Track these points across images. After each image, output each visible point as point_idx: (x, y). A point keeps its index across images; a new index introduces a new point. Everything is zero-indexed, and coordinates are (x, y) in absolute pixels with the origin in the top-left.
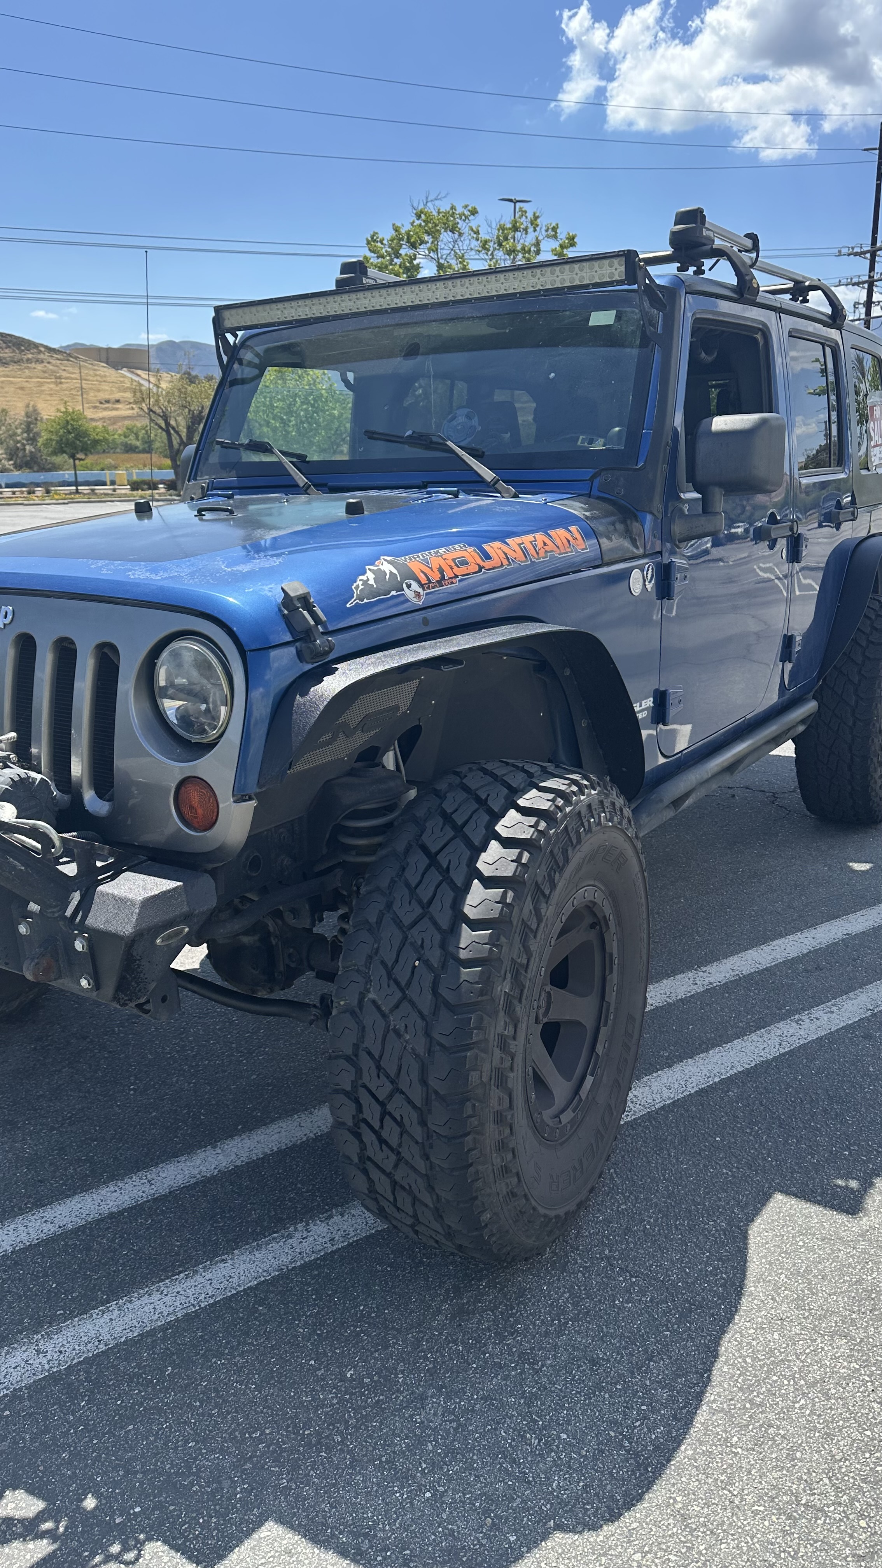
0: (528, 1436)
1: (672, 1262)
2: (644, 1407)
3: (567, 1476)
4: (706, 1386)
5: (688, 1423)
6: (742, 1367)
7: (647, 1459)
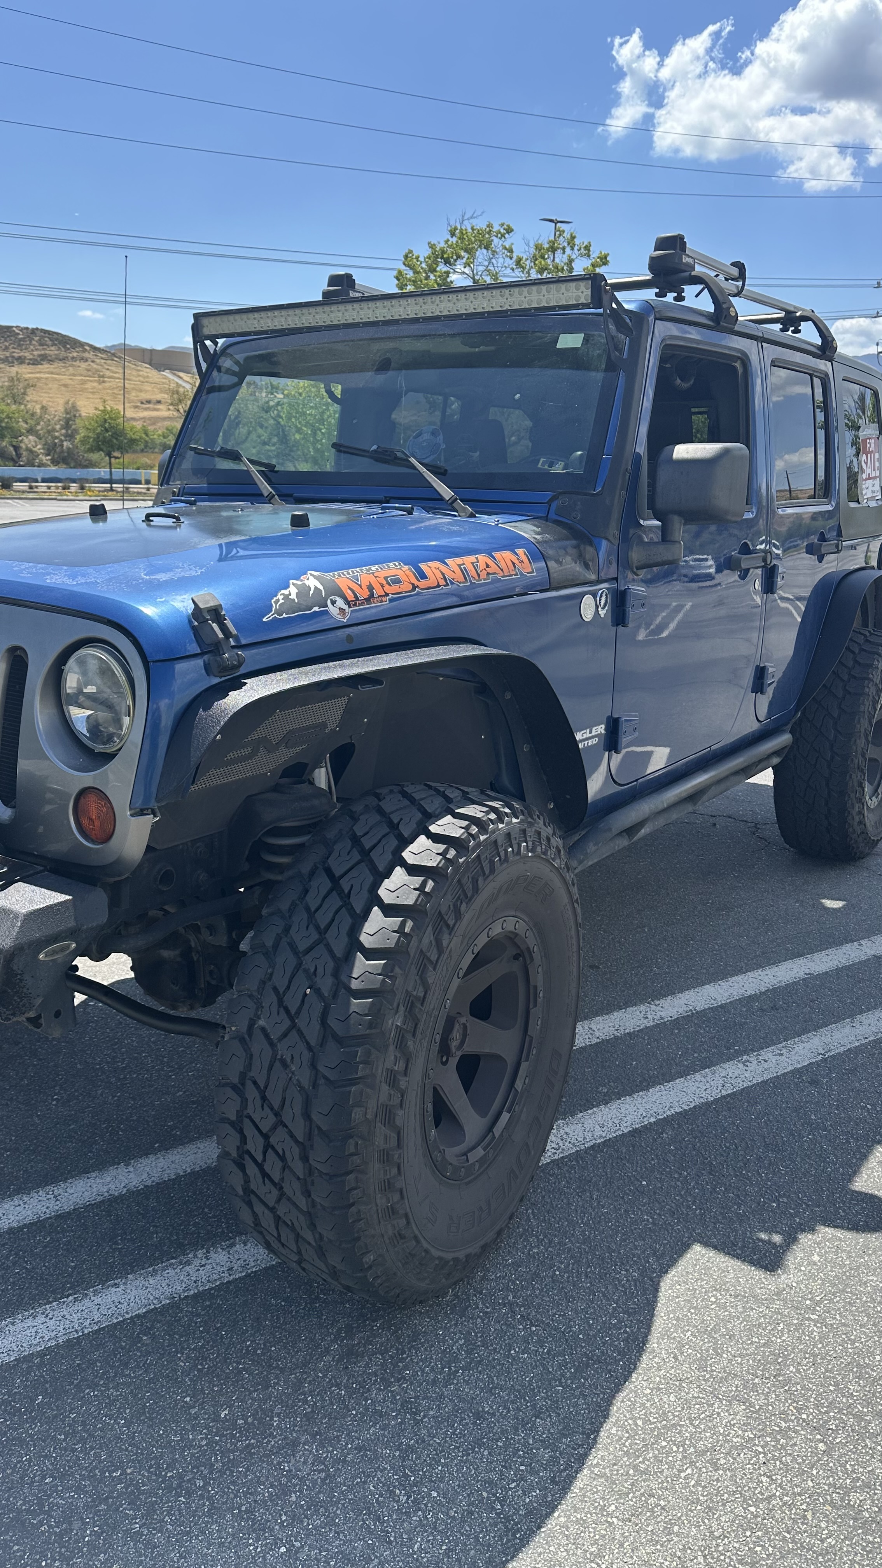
0: (398, 1491)
1: (576, 1311)
2: (522, 1468)
3: (431, 1538)
4: (590, 1449)
5: (565, 1487)
6: (631, 1429)
7: (516, 1524)
